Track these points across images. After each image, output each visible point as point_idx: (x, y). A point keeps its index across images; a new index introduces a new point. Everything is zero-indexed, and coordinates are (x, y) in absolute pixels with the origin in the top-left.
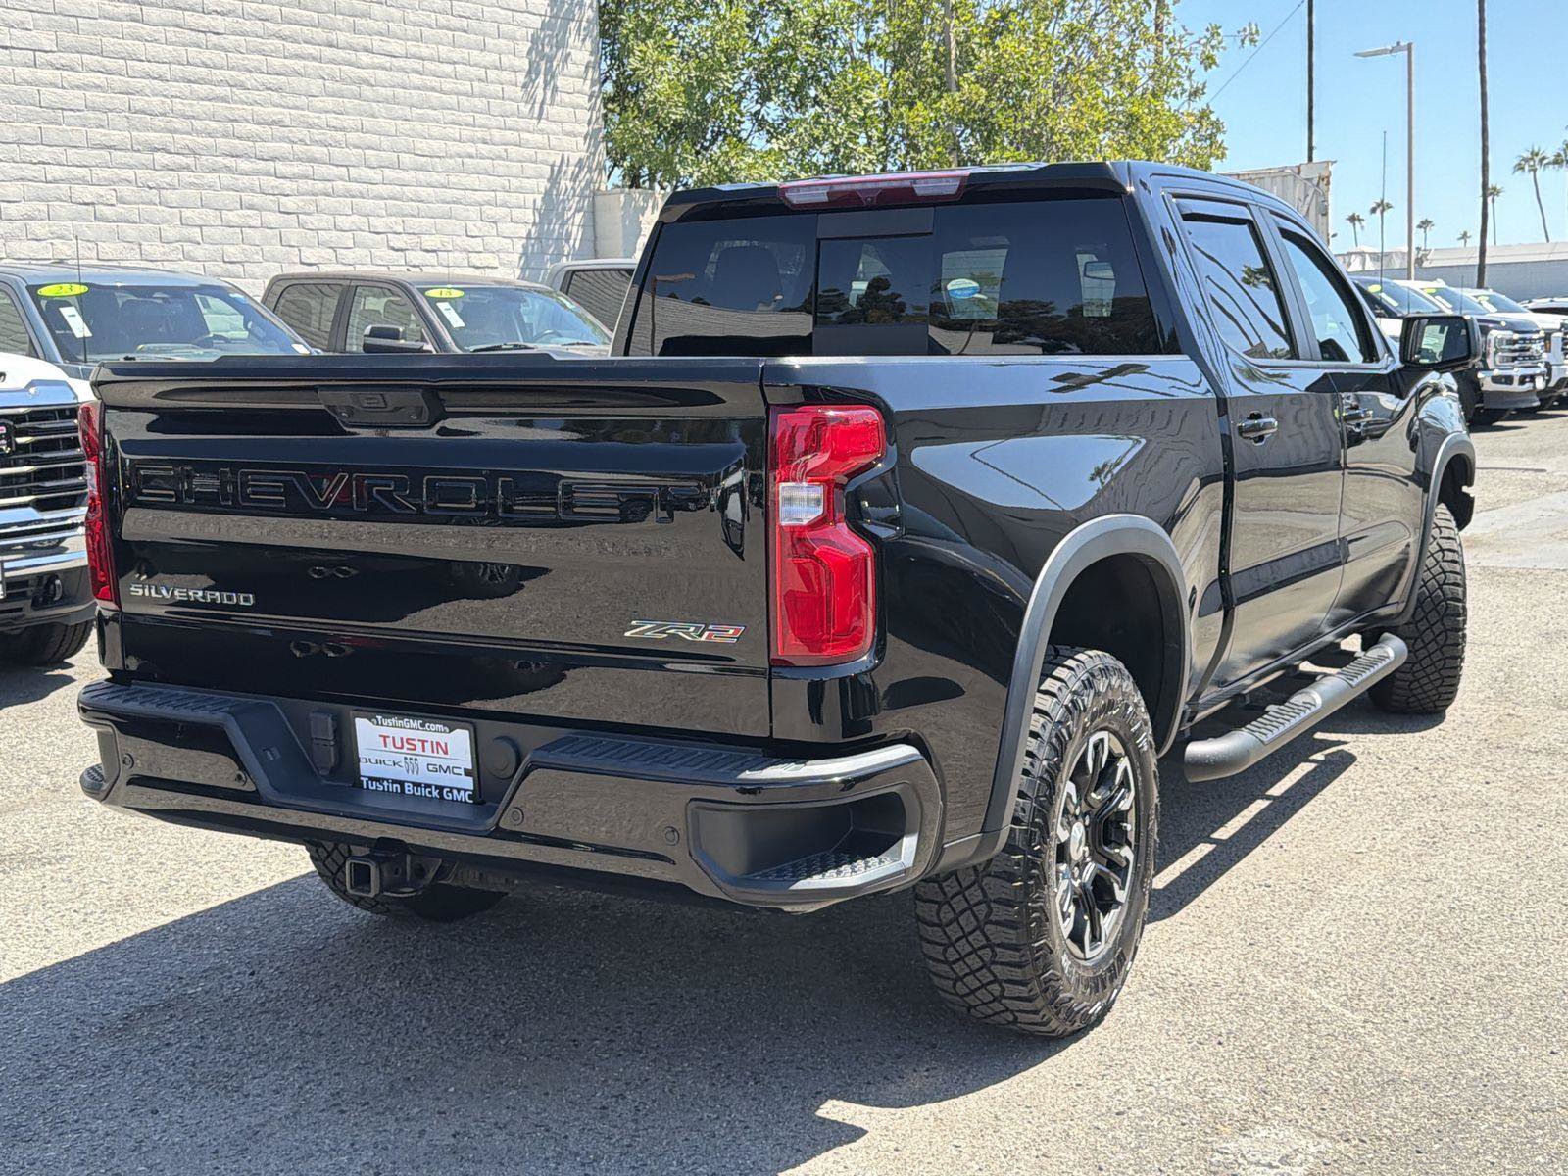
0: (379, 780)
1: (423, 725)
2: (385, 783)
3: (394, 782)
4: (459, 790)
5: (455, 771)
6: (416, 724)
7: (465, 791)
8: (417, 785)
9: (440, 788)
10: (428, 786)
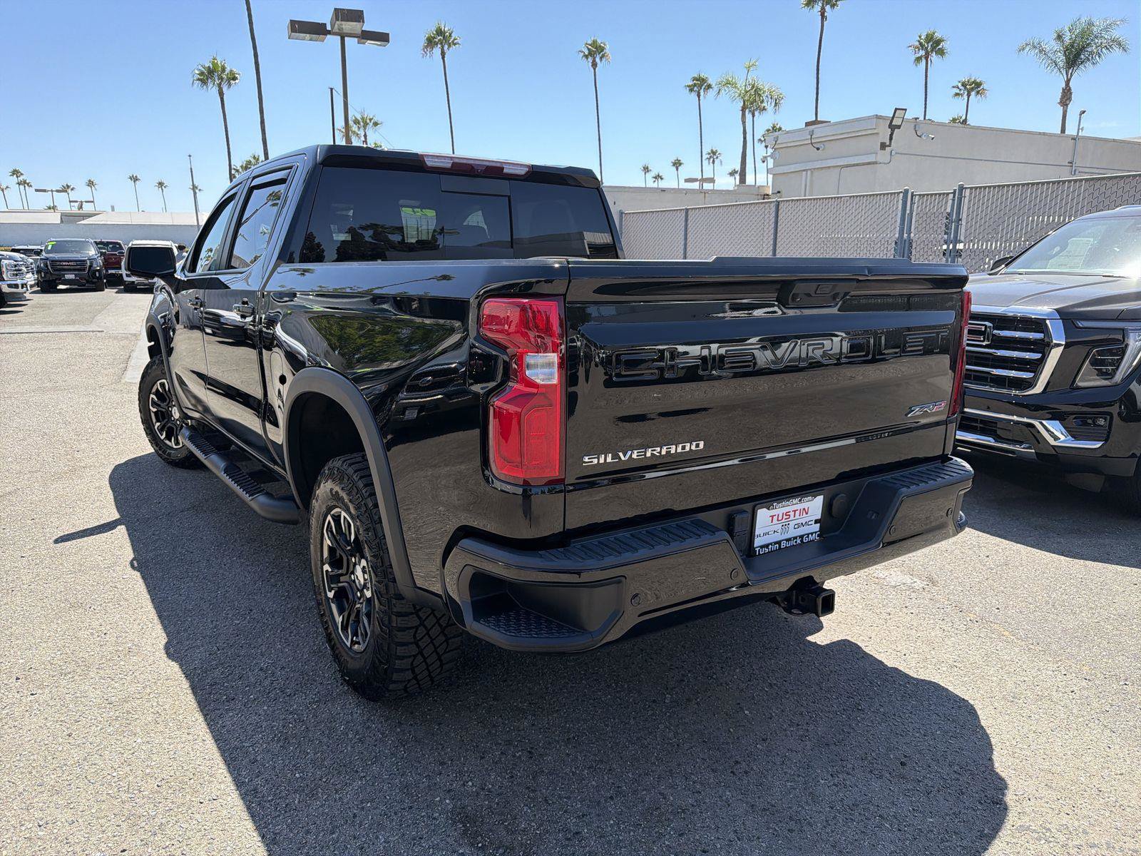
0: (767, 546)
1: (800, 500)
2: (770, 547)
3: (776, 543)
4: (812, 534)
5: (810, 523)
6: (795, 501)
7: (816, 533)
8: (788, 540)
9: (802, 537)
10: (795, 538)
